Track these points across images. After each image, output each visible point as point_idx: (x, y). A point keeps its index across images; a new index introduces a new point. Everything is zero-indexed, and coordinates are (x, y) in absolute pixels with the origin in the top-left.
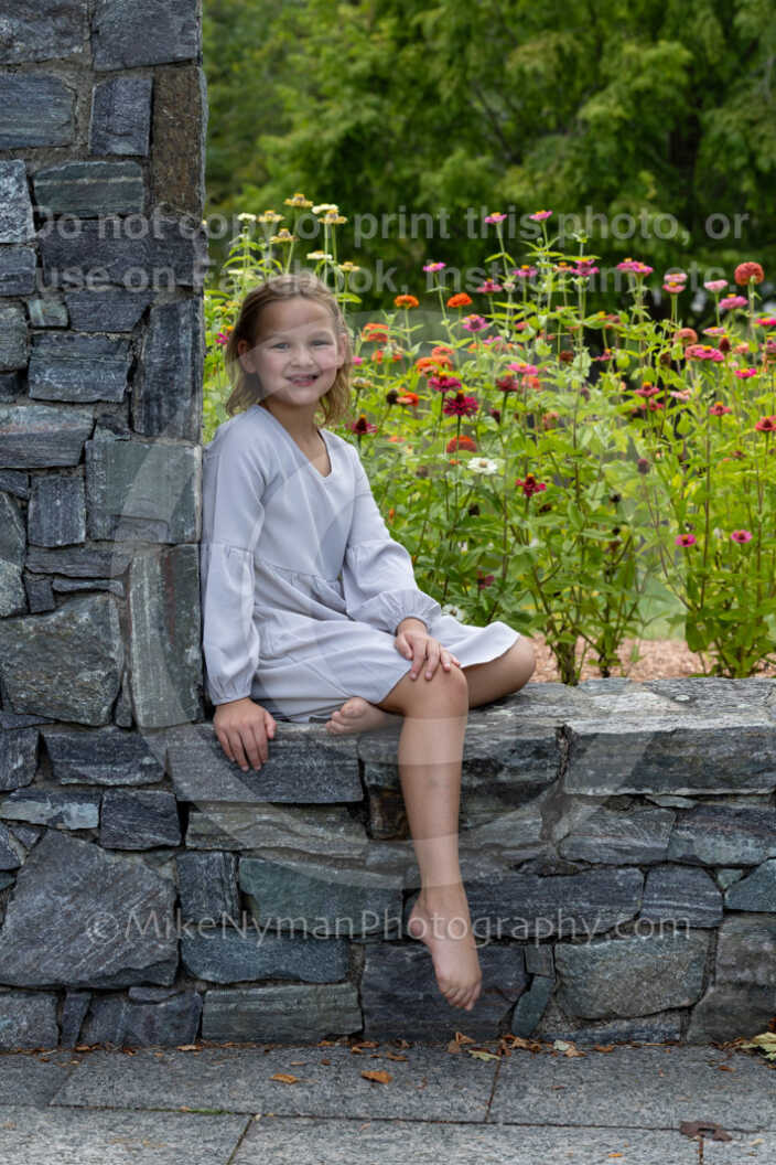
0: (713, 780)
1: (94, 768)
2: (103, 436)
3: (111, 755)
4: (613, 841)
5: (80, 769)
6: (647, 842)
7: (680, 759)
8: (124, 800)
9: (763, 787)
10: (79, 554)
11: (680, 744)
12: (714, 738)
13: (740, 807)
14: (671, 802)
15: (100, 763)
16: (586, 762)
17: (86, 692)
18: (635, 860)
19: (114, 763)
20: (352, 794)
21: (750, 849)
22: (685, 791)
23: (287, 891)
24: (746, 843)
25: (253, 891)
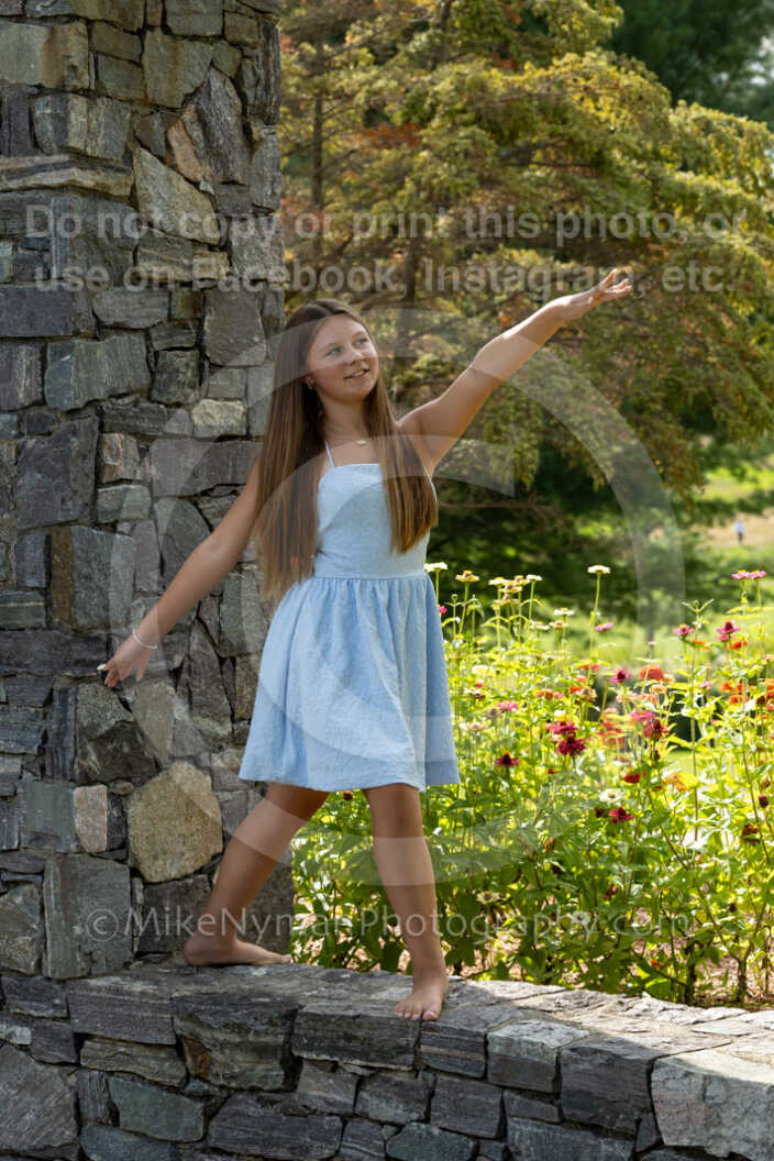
0: (373, 1056)
1: (26, 1003)
2: (27, 775)
3: (39, 995)
4: (324, 1094)
5: (20, 1003)
6: (343, 1097)
7: (356, 1038)
8: (45, 1028)
9: (404, 1064)
10: (16, 854)
11: (359, 1026)
12: (379, 1024)
13: (398, 1078)
14: (351, 1069)
15: (32, 1000)
16: (302, 1032)
17: (22, 951)
18: (335, 1110)
19: (40, 1001)
20: (167, 1039)
21: (399, 1111)
22: (358, 1062)
23: (136, 1103)
24: (397, 1108)
25: (116, 1101)
